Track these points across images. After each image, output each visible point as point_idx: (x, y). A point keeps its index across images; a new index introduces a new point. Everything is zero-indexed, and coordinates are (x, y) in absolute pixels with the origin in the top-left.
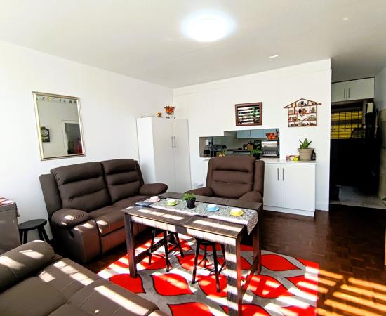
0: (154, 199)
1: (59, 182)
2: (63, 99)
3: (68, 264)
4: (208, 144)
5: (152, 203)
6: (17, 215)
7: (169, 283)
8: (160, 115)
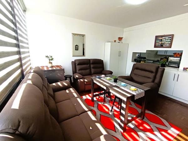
0: (103, 76)
1: (76, 64)
2: (80, 36)
3: (73, 90)
4: (137, 56)
5: (102, 77)
6: (64, 72)
7: (103, 108)
8: (115, 41)
